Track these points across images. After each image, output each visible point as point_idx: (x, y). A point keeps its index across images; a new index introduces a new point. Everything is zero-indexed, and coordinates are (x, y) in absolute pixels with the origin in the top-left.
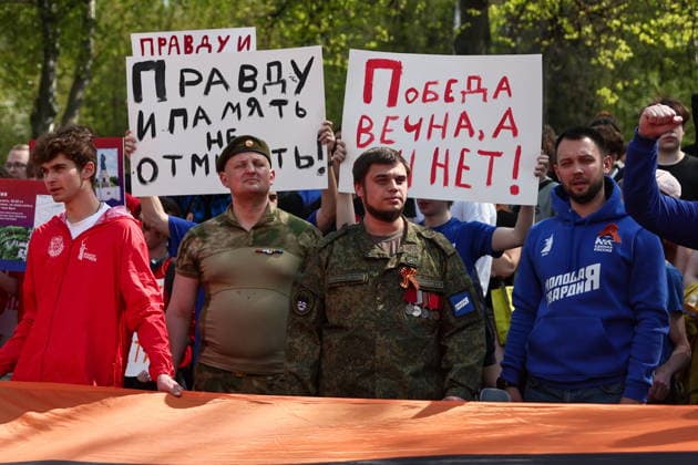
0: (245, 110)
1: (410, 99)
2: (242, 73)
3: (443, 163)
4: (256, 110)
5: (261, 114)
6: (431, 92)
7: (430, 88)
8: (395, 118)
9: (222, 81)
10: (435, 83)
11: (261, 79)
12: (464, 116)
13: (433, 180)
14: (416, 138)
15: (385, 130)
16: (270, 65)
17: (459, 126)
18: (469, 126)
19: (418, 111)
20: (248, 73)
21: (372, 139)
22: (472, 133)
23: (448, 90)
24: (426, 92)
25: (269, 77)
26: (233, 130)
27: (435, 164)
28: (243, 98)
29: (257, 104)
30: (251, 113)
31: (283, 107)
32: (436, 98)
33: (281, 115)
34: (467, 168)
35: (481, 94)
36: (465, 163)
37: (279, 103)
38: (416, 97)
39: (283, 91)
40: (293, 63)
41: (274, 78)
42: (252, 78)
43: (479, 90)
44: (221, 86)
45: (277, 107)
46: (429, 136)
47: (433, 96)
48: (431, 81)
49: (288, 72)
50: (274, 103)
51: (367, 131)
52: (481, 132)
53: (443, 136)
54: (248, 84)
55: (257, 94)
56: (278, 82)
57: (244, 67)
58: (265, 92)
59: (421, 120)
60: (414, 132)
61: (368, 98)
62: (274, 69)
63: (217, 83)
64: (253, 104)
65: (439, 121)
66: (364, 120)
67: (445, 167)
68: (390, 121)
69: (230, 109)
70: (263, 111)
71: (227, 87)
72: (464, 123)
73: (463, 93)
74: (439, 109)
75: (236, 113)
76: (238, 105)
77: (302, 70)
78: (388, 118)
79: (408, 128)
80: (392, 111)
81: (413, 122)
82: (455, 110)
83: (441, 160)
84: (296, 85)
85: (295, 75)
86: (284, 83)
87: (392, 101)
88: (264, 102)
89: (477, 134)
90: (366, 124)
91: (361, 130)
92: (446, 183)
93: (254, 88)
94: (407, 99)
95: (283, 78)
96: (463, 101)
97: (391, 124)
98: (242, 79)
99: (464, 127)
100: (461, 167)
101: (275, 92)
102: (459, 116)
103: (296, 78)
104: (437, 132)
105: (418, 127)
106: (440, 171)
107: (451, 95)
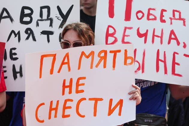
0: (24, 36)
1: (140, 17)
2: (22, 12)
3: (163, 59)
4: (31, 36)
5: (34, 39)
6: (151, 14)
7: (151, 12)
8: (130, 28)
9: (9, 16)
10: (154, 9)
11: (36, 16)
12: (172, 32)
13: (158, 70)
14: (145, 42)
15: (124, 36)
16: (42, 8)
17: (170, 39)
18: (176, 39)
19: (145, 25)
20: (27, 12)
21: (116, 41)
22: (178, 43)
23: (162, 16)
24: (149, 14)
25: (41, 15)
26: (15, 49)
27: (158, 60)
28: (22, 28)
29: (32, 32)
30: (27, 38)
31: (50, 36)
32: (155, 19)
33: (49, 41)
34: (178, 64)
35: (182, 21)
36: (176, 61)
37: (48, 33)
38: (143, 16)
39: (51, 25)
40: (58, 8)
41: (45, 16)
42: (30, 15)
43: (180, 19)
44: (8, 19)
45: (46, 36)
46: (153, 42)
47: (153, 17)
48: (152, 8)
49: (54, 13)
50: (44, 33)
51: (112, 35)
52: (184, 43)
53: (162, 43)
54: (27, 19)
55: (32, 26)
56: (48, 19)
57: (24, 8)
58: (38, 25)
59: (147, 31)
60: (144, 38)
61: (111, 14)
62: (45, 11)
63: (5, 17)
64: (30, 32)
65: (158, 33)
66: (110, 28)
67: (165, 62)
68: (127, 30)
69: (13, 35)
70: (36, 38)
71: (12, 20)
72: (173, 36)
73: (171, 19)
74: (157, 25)
75: (17, 37)
76: (19, 33)
77: (65, 13)
78: (126, 28)
79: (140, 35)
80: (128, 24)
81: (142, 32)
82: (167, 28)
83: (161, 57)
84: (60, 22)
85: (59, 16)
86: (51, 20)
87: (128, 17)
88: (37, 32)
89: (182, 45)
90: (111, 31)
91: (108, 35)
92: (166, 72)
93: (30, 22)
94: (137, 17)
95: (51, 17)
96: (171, 23)
97: (128, 32)
98: (23, 15)
99: (173, 39)
100: (174, 63)
101: (45, 26)
102: (170, 32)
103: (60, 18)
104: (157, 40)
105: (145, 35)
106: (161, 64)
107: (164, 18)
